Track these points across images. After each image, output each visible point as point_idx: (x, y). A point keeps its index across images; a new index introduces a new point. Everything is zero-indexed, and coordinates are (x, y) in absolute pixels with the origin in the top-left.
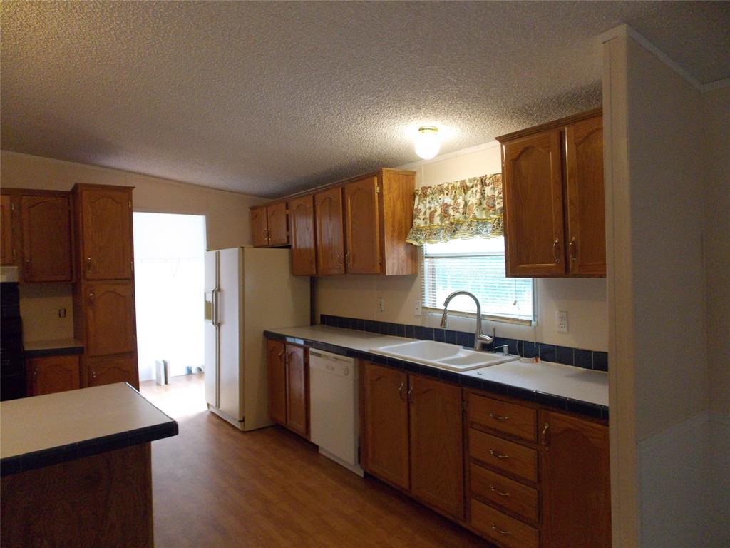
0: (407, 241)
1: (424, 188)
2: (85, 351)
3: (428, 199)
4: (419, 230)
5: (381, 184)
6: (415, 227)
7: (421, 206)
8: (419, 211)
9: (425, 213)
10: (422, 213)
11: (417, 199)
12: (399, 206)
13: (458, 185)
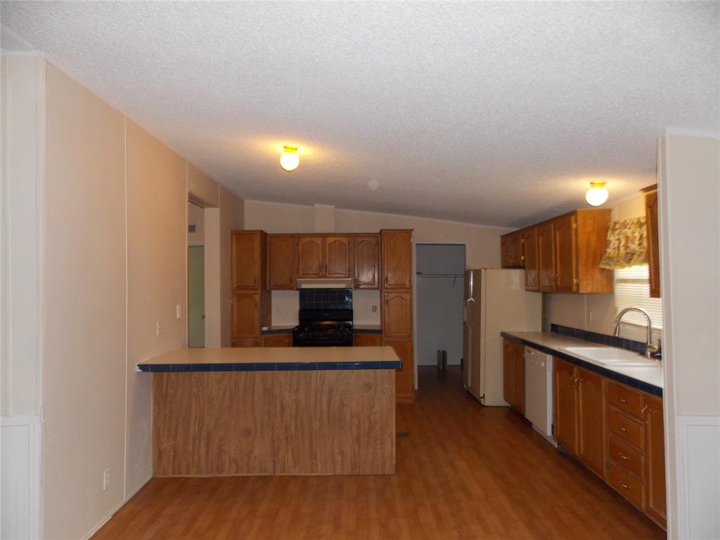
0: (602, 266)
1: (616, 223)
2: (384, 331)
3: (617, 232)
4: (610, 258)
5: (576, 221)
6: (607, 255)
7: (612, 238)
8: (610, 242)
9: (614, 245)
10: (612, 244)
11: (609, 232)
12: (593, 238)
13: (635, 221)
